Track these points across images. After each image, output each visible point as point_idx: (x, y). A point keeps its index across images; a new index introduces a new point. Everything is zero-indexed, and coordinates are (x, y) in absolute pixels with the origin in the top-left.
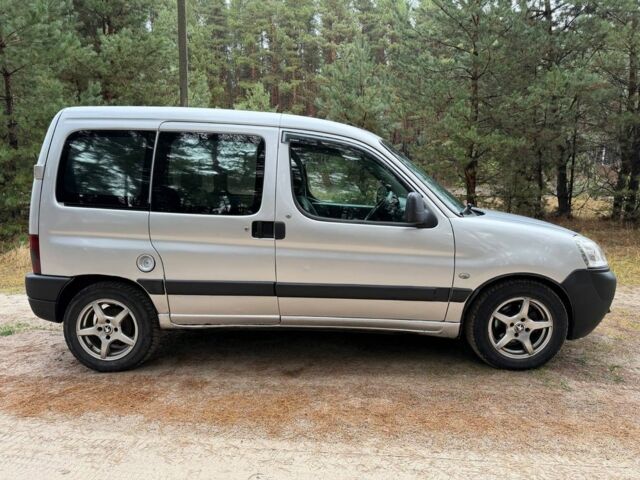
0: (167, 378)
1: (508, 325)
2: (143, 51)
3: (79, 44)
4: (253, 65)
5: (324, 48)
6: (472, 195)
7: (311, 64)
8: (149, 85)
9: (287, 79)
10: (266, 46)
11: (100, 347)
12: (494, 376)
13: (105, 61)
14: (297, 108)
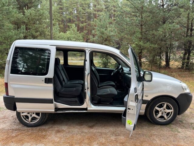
0: (51, 129)
1: (160, 111)
2: (38, 15)
3: (18, 12)
4: (72, 18)
5: (93, 14)
6: (141, 62)
7: (89, 18)
8: (40, 25)
9: (82, 23)
10: (75, 12)
11: (28, 119)
12: (155, 128)
13: (26, 18)
14: (85, 32)
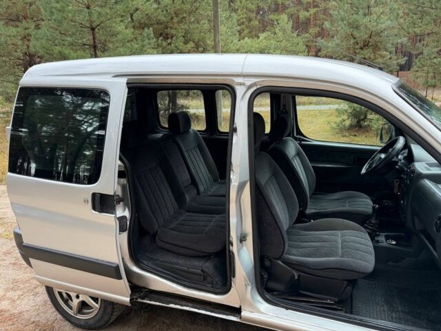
4: (280, 1)
9: (307, 8)
14: (313, 30)
